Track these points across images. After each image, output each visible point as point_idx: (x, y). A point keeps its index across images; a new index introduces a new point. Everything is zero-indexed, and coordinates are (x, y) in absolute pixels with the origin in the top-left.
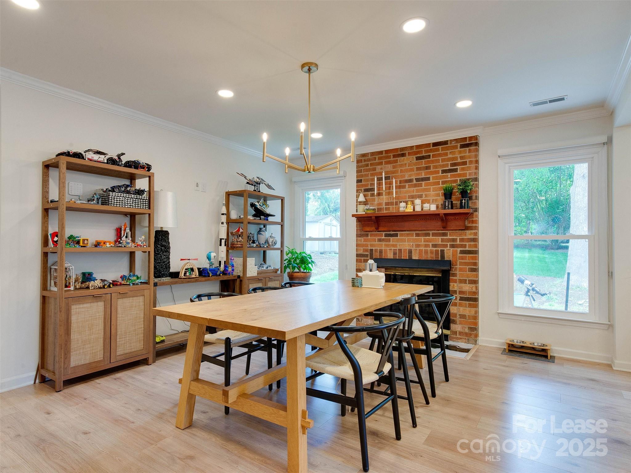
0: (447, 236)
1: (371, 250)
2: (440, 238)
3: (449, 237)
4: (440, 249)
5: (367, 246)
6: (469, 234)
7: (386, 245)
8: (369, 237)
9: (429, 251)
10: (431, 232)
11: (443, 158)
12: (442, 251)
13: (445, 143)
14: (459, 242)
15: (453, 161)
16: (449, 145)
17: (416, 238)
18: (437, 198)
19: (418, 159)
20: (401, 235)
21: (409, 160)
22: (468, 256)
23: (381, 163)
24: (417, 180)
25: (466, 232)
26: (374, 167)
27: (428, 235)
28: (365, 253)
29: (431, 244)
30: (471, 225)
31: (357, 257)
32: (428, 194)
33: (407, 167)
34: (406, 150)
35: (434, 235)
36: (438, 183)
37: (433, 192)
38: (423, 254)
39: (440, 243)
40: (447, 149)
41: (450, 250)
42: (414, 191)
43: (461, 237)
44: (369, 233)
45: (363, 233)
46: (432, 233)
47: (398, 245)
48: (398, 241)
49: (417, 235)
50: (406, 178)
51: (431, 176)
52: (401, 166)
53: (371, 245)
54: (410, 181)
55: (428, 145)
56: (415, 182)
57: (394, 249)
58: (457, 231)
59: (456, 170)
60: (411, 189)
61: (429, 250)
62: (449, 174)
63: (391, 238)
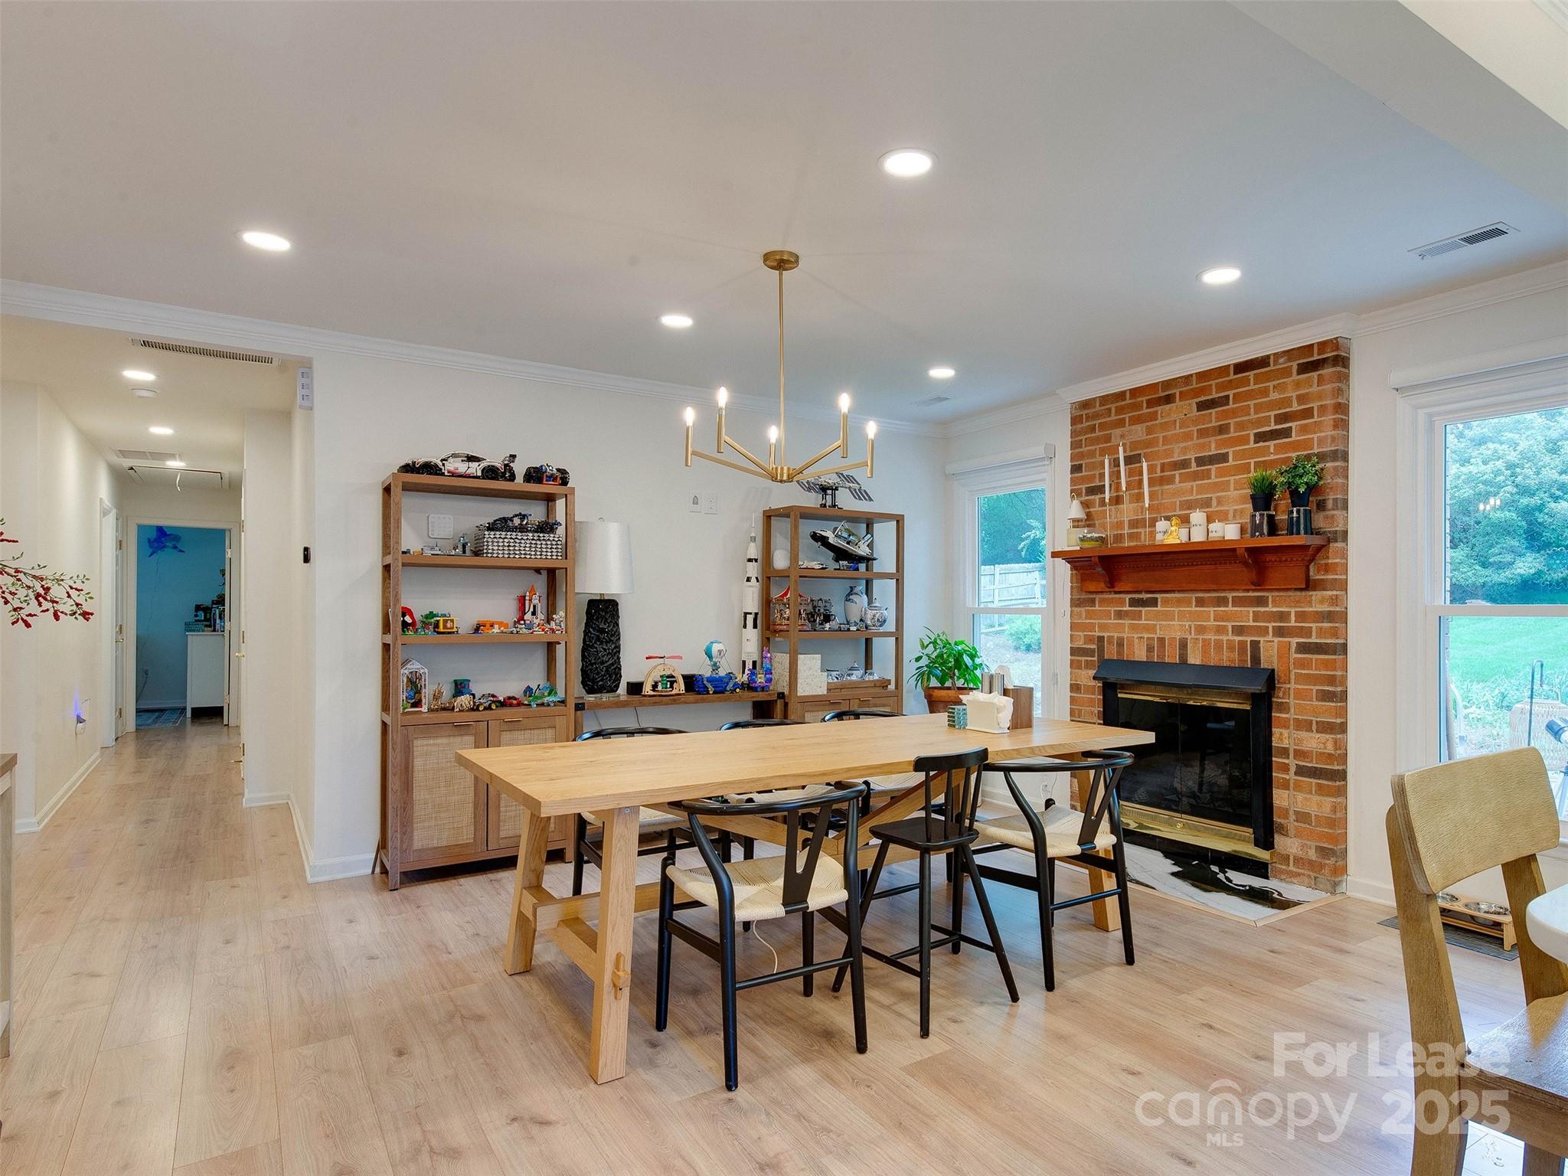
0: (1267, 606)
1: (1101, 639)
2: (1251, 609)
3: (1271, 608)
4: (1249, 639)
5: (1091, 627)
6: (1317, 602)
7: (1133, 628)
8: (1097, 608)
9: (1225, 645)
10: (1230, 595)
11: (1257, 401)
12: (1255, 645)
13: (1263, 362)
14: (1296, 622)
15: (1280, 409)
16: (1272, 367)
17: (1198, 609)
18: (1243, 506)
19: (1202, 406)
20: (1166, 602)
21: (1183, 410)
22: (1316, 660)
23: (1121, 423)
24: (1200, 461)
25: (1312, 596)
26: (1106, 432)
27: (1223, 602)
28: (1088, 646)
29: (1230, 625)
30: (1322, 577)
31: (1071, 655)
32: (1224, 497)
33: (1178, 431)
34: (1176, 387)
35: (1237, 602)
36: (1246, 468)
37: (1235, 492)
38: (1212, 650)
39: (1251, 623)
40: (1268, 377)
41: (1273, 641)
42: (1191, 489)
43: (1301, 609)
44: (1097, 597)
45: (1084, 596)
46: (1233, 597)
47: (1158, 627)
48: (1158, 616)
49: (1200, 602)
50: (1176, 458)
51: (1231, 451)
52: (1165, 426)
53: (1103, 627)
54: (1184, 464)
55: (1222, 371)
56: (1194, 467)
57: (1147, 638)
58: (1291, 593)
59: (1286, 433)
60: (1185, 484)
61: (1225, 642)
62: (1272, 444)
63: (1144, 610)
